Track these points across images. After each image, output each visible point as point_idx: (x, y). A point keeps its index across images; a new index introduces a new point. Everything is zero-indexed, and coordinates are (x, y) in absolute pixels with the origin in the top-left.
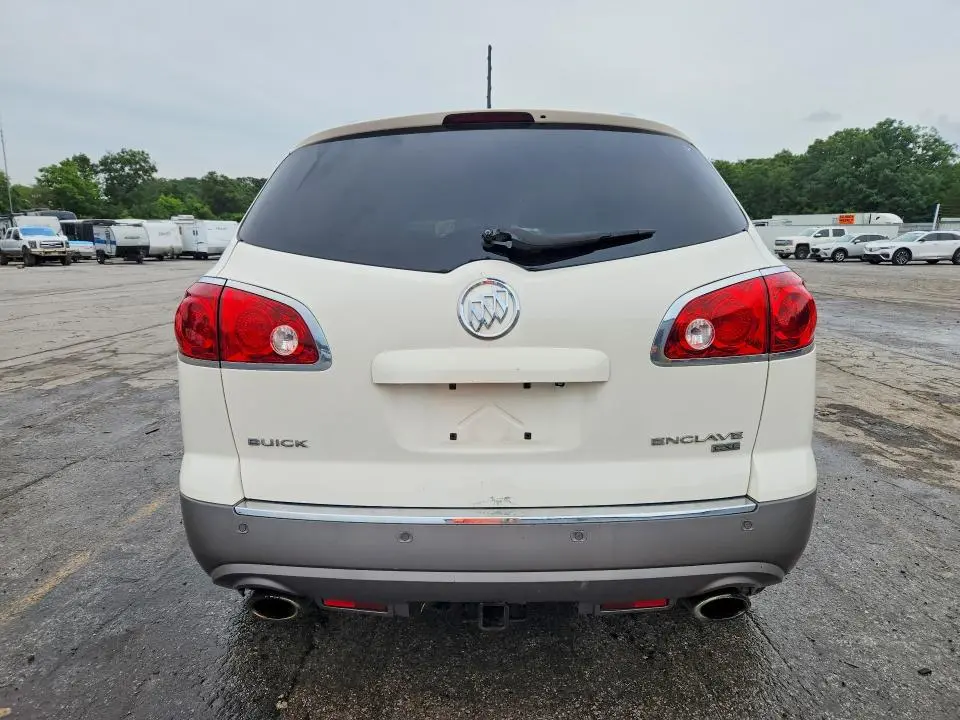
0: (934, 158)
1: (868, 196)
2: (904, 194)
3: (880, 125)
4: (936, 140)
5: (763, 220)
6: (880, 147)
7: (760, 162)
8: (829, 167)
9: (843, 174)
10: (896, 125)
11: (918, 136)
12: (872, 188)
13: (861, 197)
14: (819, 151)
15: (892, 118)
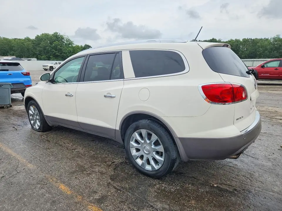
0: (69, 44)
1: (56, 53)
2: (64, 53)
3: (54, 33)
4: (69, 40)
5: (29, 59)
6: (56, 40)
7: (20, 39)
8: (43, 44)
9: (48, 46)
10: (58, 34)
11: (64, 38)
12: (56, 51)
13: (54, 53)
14: (39, 39)
15: (57, 32)
